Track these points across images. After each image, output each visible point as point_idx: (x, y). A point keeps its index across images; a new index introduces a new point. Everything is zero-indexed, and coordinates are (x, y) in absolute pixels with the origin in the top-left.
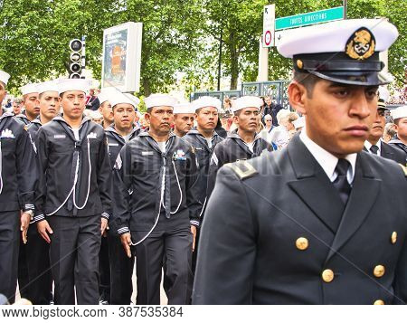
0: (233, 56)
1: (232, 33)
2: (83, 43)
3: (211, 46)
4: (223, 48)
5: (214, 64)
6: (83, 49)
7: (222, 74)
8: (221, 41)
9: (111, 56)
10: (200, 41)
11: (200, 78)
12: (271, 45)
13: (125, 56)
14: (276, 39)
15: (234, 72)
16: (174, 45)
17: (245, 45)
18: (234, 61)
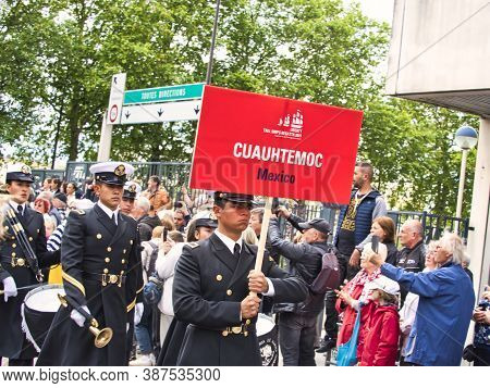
0: (73, 132)
3: (48, 119)
7: (58, 152)
8: (62, 114)
10: (36, 111)
11: (33, 155)
12: (116, 122)
14: (124, 116)
17: (88, 120)
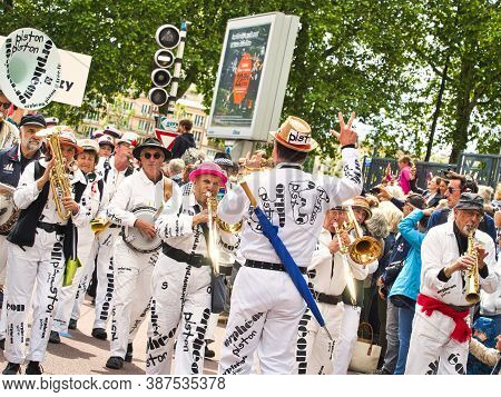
1: (467, 65)
2: (183, 34)
4: (447, 92)
5: (426, 118)
6: (182, 45)
9: (234, 69)
13: (259, 72)
15: (459, 137)
16: (358, 72)
18: (463, 119)
